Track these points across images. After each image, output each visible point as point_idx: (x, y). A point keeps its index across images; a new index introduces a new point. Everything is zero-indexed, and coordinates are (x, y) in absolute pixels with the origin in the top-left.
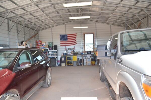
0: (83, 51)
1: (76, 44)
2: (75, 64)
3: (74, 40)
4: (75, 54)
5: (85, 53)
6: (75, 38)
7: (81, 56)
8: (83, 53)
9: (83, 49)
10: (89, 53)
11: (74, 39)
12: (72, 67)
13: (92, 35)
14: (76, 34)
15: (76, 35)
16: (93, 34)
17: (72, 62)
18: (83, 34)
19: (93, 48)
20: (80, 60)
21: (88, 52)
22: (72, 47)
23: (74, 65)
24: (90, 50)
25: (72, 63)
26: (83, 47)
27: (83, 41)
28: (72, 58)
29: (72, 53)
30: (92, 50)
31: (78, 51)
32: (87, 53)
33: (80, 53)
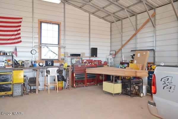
0: (37, 59)
1: (21, 42)
2: (18, 91)
3: (16, 33)
4: (17, 65)
5: (41, 64)
6: (18, 28)
7: (31, 70)
8: (37, 65)
9: (37, 54)
10: (50, 63)
13: (57, 26)
14: (21, 18)
15: (20, 22)
16: (59, 25)
18: (36, 21)
19: (57, 54)
21: (47, 61)
22: (8, 49)
23: (15, 94)
24: (52, 58)
25: (9, 90)
26: (37, 50)
27: (37, 36)
29: (10, 63)
30: (57, 58)
31: (24, 59)
32: (44, 65)
33: (30, 64)
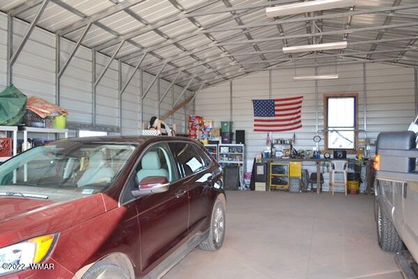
0: (322, 148)
1: (301, 126)
3: (295, 116)
4: (297, 156)
5: (327, 156)
6: (298, 110)
7: (314, 163)
8: (322, 156)
9: (322, 142)
10: (340, 154)
11: (294, 114)
12: (285, 193)
13: (352, 99)
14: (302, 97)
15: (301, 102)
16: (355, 97)
17: (287, 180)
18: (321, 97)
19: (353, 140)
20: (310, 174)
21: (336, 151)
22: (287, 136)
23: (292, 190)
24: (343, 148)
25: (286, 184)
26: (322, 137)
27: (323, 117)
28: (285, 168)
29: (289, 153)
30: (351, 146)
31: (305, 149)
32: (332, 156)
33: (312, 155)
